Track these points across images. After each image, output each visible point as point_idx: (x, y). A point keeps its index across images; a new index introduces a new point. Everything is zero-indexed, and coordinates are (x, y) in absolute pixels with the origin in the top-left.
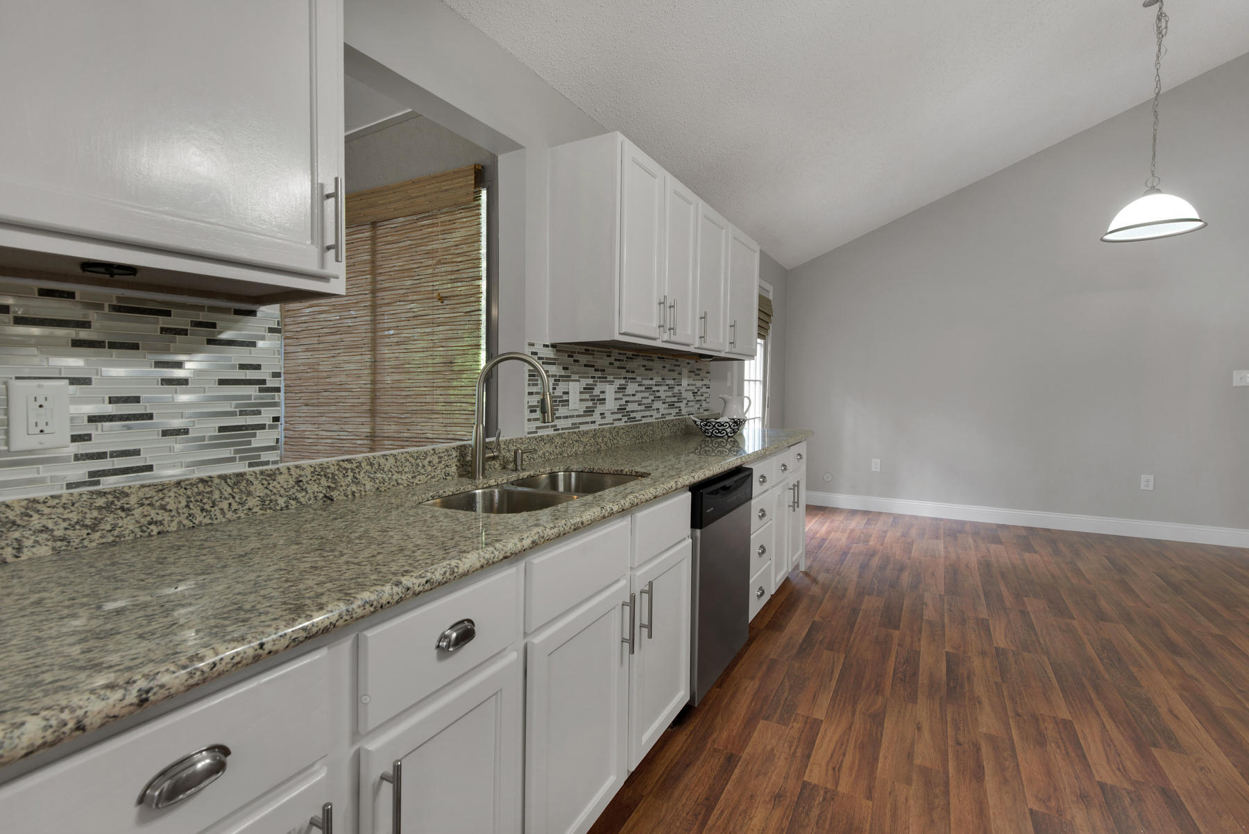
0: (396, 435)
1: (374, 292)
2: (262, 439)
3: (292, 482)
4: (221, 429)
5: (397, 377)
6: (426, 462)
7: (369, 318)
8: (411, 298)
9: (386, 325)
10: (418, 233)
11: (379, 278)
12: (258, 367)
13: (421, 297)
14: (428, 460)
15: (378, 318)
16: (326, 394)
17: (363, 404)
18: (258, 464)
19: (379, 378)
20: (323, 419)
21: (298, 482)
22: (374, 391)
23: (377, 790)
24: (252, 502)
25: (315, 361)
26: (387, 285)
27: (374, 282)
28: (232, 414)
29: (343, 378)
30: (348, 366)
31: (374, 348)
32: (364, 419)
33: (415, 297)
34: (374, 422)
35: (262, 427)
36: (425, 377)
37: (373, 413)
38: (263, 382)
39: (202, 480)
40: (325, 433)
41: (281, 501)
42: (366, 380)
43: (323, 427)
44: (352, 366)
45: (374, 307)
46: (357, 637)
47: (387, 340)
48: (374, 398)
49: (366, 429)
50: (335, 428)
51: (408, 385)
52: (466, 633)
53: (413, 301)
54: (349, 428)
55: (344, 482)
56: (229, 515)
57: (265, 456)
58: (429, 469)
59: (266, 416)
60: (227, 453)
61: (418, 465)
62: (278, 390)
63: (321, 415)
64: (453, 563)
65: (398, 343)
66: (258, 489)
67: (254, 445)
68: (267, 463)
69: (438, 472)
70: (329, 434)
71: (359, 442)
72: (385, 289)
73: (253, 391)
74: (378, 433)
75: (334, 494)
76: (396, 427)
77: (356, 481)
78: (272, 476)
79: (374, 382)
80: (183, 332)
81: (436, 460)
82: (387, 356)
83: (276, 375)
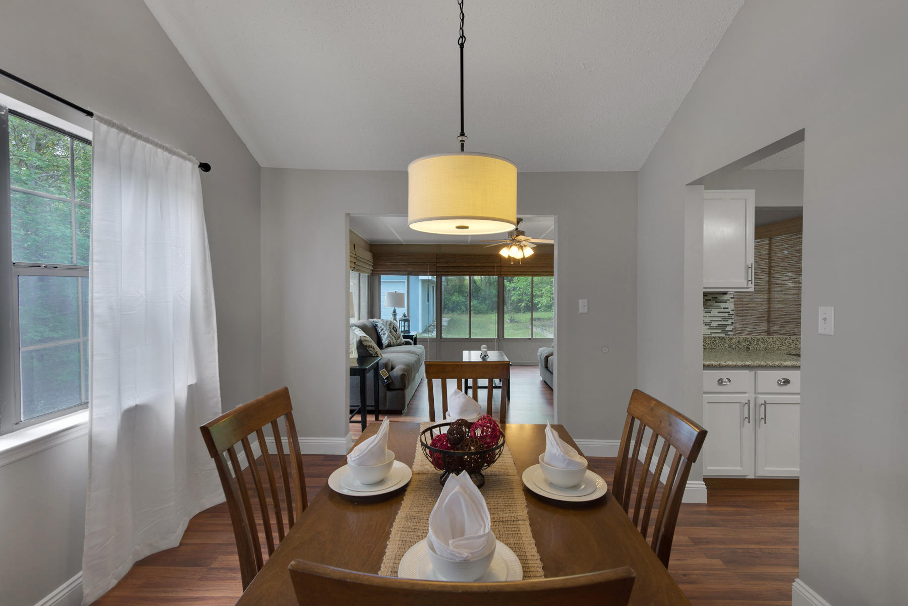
0: (780, 332)
1: (770, 267)
2: (729, 328)
3: (737, 341)
4: (718, 325)
5: (780, 306)
6: (786, 342)
7: (767, 279)
8: (787, 271)
9: (775, 283)
10: (792, 241)
11: (773, 261)
12: (728, 308)
13: (794, 270)
14: (787, 341)
15: (772, 279)
16: (746, 311)
17: (764, 317)
18: (727, 335)
19: (771, 306)
20: (745, 322)
21: (739, 342)
22: (769, 311)
23: (760, 421)
24: (726, 345)
25: (741, 297)
26: (776, 264)
27: (770, 263)
28: (721, 321)
29: (754, 305)
30: (756, 300)
31: (769, 291)
32: (764, 324)
33: (790, 270)
34: (769, 326)
35: (729, 325)
36: (795, 306)
37: (769, 321)
38: (729, 312)
39: (714, 337)
40: (744, 328)
41: (734, 346)
42: (765, 307)
43: (745, 326)
44: (759, 300)
45: (770, 274)
46: (755, 372)
47: (776, 289)
48: (769, 315)
49: (765, 328)
50: (751, 326)
51: (786, 310)
52: (787, 382)
53: (789, 272)
54: (756, 327)
55: (753, 344)
56: (720, 347)
57: (729, 333)
58: (788, 344)
59: (730, 322)
60: (720, 331)
61: (782, 342)
62: (733, 314)
63: (744, 320)
64: (782, 362)
65: (781, 291)
66: (727, 341)
67: (726, 329)
68: (730, 335)
69: (792, 346)
70: (747, 329)
71: (762, 334)
72: (775, 266)
73: (726, 315)
74: (771, 330)
75: (750, 347)
76: (779, 329)
77: (757, 344)
78: (731, 339)
79: (769, 307)
80: (710, 300)
81: (791, 341)
82: (775, 296)
83: (732, 310)
